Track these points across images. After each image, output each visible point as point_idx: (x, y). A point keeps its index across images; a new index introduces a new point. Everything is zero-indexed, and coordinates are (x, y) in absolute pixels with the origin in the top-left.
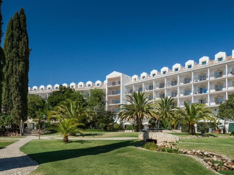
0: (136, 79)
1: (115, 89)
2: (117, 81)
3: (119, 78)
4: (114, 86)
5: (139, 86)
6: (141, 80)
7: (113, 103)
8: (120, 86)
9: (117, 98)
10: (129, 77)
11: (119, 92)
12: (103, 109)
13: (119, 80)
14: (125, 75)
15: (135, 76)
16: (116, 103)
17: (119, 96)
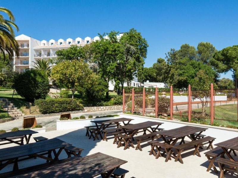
0: (45, 44)
1: (24, 51)
2: (25, 44)
3: (28, 41)
4: (22, 48)
5: (48, 51)
6: (50, 45)
7: (21, 64)
8: (29, 49)
9: (25, 59)
10: (38, 41)
11: (27, 54)
12: (11, 71)
13: (27, 43)
14: (34, 39)
15: (44, 42)
16: (25, 64)
17: (28, 58)
